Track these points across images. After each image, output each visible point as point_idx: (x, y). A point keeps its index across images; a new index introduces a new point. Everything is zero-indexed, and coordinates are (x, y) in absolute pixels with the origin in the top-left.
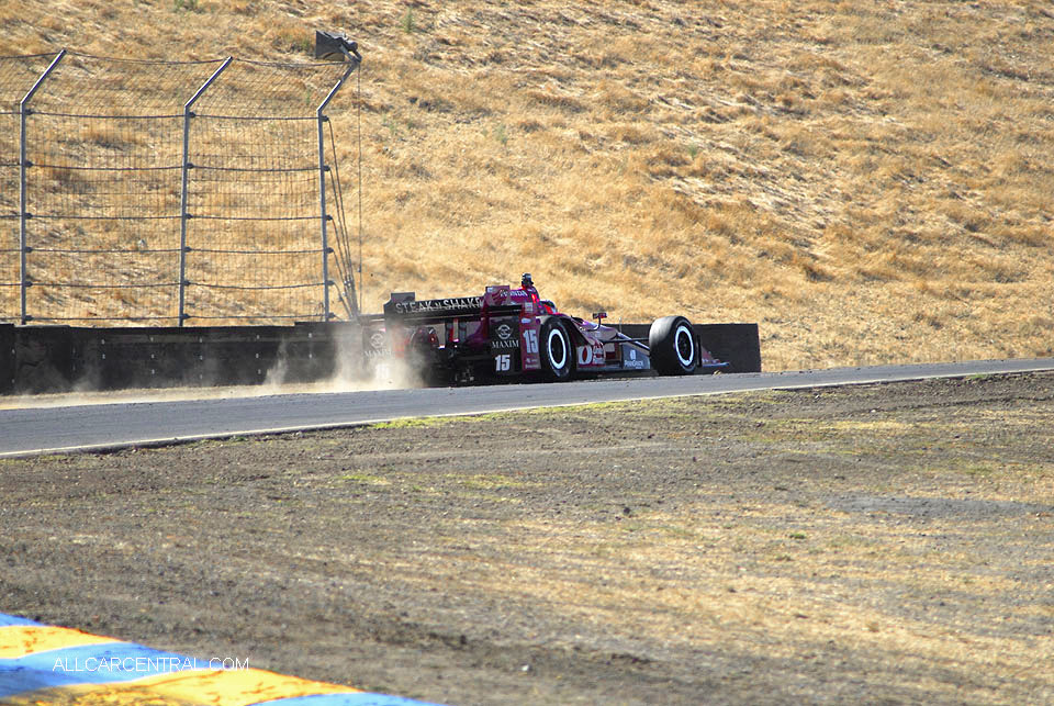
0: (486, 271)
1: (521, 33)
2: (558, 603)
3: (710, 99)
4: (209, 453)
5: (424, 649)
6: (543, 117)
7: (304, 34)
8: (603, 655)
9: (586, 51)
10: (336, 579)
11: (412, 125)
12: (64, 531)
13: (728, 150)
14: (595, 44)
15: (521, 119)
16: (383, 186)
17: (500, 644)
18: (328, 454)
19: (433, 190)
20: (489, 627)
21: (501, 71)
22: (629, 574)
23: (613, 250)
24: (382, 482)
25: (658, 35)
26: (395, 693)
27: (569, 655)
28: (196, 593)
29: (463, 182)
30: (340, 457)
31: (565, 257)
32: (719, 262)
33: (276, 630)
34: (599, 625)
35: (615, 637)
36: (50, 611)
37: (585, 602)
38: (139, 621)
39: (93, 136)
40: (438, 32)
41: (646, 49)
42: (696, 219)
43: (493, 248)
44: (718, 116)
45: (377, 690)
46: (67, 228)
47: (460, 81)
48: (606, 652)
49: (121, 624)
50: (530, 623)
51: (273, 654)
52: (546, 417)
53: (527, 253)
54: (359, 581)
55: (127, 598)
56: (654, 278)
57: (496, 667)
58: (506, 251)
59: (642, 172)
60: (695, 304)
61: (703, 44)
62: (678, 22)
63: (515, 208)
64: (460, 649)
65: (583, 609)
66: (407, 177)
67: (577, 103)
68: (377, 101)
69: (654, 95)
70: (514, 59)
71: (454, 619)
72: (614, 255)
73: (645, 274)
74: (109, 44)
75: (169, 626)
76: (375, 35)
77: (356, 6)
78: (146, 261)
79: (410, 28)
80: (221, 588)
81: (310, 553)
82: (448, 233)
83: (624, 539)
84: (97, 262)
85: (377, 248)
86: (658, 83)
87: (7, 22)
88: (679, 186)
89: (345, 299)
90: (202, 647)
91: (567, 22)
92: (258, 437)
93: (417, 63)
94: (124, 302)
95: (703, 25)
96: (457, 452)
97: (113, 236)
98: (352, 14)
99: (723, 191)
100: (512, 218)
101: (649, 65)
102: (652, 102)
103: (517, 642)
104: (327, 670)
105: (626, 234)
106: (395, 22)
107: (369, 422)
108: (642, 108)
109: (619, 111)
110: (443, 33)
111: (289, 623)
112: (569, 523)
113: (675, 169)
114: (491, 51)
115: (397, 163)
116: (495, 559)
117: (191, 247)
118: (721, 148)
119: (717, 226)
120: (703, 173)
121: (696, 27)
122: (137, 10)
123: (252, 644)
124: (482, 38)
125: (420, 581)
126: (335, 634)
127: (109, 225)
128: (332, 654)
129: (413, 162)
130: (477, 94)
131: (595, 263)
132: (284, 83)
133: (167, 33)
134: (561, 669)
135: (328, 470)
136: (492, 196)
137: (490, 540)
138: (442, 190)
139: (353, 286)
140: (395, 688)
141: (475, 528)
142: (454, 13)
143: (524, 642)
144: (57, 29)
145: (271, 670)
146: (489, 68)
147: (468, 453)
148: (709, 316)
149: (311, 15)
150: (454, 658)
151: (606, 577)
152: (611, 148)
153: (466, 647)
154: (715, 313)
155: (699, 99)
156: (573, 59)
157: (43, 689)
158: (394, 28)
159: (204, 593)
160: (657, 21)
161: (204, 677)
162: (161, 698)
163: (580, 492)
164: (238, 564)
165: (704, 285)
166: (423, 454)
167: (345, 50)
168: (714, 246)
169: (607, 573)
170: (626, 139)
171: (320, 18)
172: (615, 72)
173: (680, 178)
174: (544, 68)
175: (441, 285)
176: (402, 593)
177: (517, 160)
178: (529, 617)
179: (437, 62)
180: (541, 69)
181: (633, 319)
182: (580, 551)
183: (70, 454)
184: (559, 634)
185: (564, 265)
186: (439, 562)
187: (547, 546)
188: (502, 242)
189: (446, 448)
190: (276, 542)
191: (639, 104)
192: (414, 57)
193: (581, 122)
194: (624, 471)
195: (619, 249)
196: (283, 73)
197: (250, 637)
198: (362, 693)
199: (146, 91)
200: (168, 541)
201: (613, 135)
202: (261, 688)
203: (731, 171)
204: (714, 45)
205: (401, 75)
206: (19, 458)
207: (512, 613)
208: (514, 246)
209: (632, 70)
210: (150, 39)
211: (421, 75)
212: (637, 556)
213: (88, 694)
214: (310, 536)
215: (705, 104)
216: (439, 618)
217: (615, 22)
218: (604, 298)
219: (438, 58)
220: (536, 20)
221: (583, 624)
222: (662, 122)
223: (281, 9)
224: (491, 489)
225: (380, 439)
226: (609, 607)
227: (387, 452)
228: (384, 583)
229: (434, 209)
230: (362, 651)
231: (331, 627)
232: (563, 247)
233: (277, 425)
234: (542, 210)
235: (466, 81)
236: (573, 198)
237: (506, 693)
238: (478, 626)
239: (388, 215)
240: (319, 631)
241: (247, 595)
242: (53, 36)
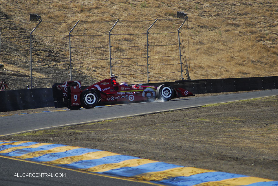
0: (218, 66)
1: (223, 8)
2: (257, 148)
3: (270, 22)
4: (165, 115)
5: (229, 161)
6: (230, 28)
7: (172, 11)
8: (270, 160)
9: (239, 12)
10: (204, 145)
11: (199, 32)
12: (138, 136)
13: (275, 34)
14: (241, 10)
15: (225, 29)
16: (193, 47)
17: (246, 159)
18: (193, 114)
19: (205, 47)
20: (242, 155)
21: (219, 18)
22: (271, 140)
23: (249, 59)
24: (207, 120)
25: (257, 7)
26: (224, 171)
27: (262, 161)
28: (173, 149)
29: (212, 45)
30: (196, 114)
31: (237, 61)
32: (275, 61)
33: (194, 158)
34: (268, 153)
35: (272, 156)
36: (142, 155)
37: (263, 148)
38: (162, 157)
39: (124, 38)
40: (204, 9)
41: (254, 10)
42: (269, 51)
43: (220, 60)
44: (272, 26)
45: (220, 171)
46: (119, 61)
47: (210, 21)
48: (271, 160)
49: (158, 158)
50: (251, 153)
51: (194, 163)
52: (242, 102)
53: (228, 61)
54: (209, 145)
55: (158, 151)
56: (259, 65)
57: (246, 164)
58: (223, 61)
59: (255, 40)
60: (269, 71)
61: (267, 8)
62: (261, 3)
63: (224, 50)
64: (237, 160)
65: (263, 150)
66: (198, 44)
67: (238, 24)
68: (190, 27)
69: (256, 22)
70: (222, 15)
71: (234, 153)
72: (249, 61)
73: (256, 65)
74: (126, 17)
75: (169, 158)
76: (189, 10)
77: (184, 4)
78: (138, 68)
79: (197, 9)
80: (179, 148)
81: (196, 138)
82: (209, 57)
83: (267, 132)
84: (127, 69)
85: (192, 62)
86: (257, 18)
87: (102, 13)
88: (264, 43)
89: (186, 75)
90: (178, 162)
91: (235, 5)
92: (176, 110)
93: (199, 17)
94: (133, 78)
95: (267, 4)
96: (223, 112)
97: (130, 62)
98: (183, 6)
99: (274, 44)
100: (224, 53)
101: (255, 14)
102: (256, 23)
103: (249, 158)
104: (207, 167)
105: (252, 55)
106: (193, 7)
107: (201, 105)
108: (254, 25)
109: (248, 26)
110: (205, 9)
111: (196, 156)
112: (253, 128)
113: (262, 39)
114: (217, 13)
115: (196, 41)
116: (239, 138)
117: (150, 64)
118: (273, 33)
119: (273, 52)
120: (269, 40)
121: (266, 4)
122: (132, 8)
123: (189, 161)
124: (214, 10)
125: (223, 144)
126: (207, 158)
127: (129, 59)
128: (208, 163)
129: (200, 41)
130: (214, 24)
131: (244, 63)
132: (168, 24)
133: (140, 13)
134: (261, 164)
135: (194, 118)
136: (219, 48)
137: (236, 133)
138: (207, 47)
139: (188, 72)
140: (224, 170)
141: (232, 131)
142: (207, 4)
143: (251, 158)
144: (114, 14)
145: (194, 167)
146: (216, 17)
147: (226, 112)
148: (273, 74)
149: (173, 7)
150: (236, 163)
151: (266, 141)
152: (247, 35)
153: (238, 160)
154: (274, 73)
155: (267, 22)
156: (236, 14)
157: (143, 173)
158: (193, 9)
159: (175, 149)
160: (256, 3)
161: (179, 169)
162: (170, 175)
163: (254, 121)
164: (181, 142)
165: (271, 67)
166: (215, 113)
167: (184, 16)
168: (273, 57)
169: (266, 140)
170: (250, 32)
171: (175, 7)
172: (247, 16)
173: (264, 41)
174: (230, 16)
175: (208, 70)
176: (220, 148)
177: (224, 39)
178: (251, 152)
179: (204, 16)
180: (229, 17)
181: (254, 75)
182: (258, 135)
183: (133, 116)
184: (259, 156)
185: (237, 64)
186: (226, 139)
187: (250, 134)
188: (222, 59)
189: (220, 111)
190: (187, 136)
191: (253, 24)
192: (198, 15)
193: (239, 29)
194: (264, 115)
195: (250, 59)
196: (167, 21)
197: (188, 159)
198: (216, 172)
199: (136, 27)
200: (163, 137)
201: (247, 32)
202: (193, 171)
203: (276, 39)
204: (270, 8)
205: (195, 20)
206: (122, 118)
207: (247, 151)
208: (225, 60)
209: (251, 15)
210: (136, 15)
211: (200, 20)
212: (272, 136)
213: (154, 174)
214: (194, 134)
215: (269, 23)
216: (230, 153)
217: (246, 4)
218: (247, 71)
219: (204, 15)
220: (227, 5)
221: (264, 153)
222: (259, 28)
223: (166, 6)
224: (233, 121)
225: (204, 110)
226: (269, 149)
227: (207, 113)
228: (215, 145)
229: (205, 52)
230: (214, 162)
231: (206, 156)
232: (236, 59)
233: (179, 107)
234: (231, 50)
235: (211, 20)
236: (238, 47)
237: (250, 171)
238: (240, 155)
239: (194, 54)
240: (203, 157)
241: (185, 149)
242: (113, 15)
